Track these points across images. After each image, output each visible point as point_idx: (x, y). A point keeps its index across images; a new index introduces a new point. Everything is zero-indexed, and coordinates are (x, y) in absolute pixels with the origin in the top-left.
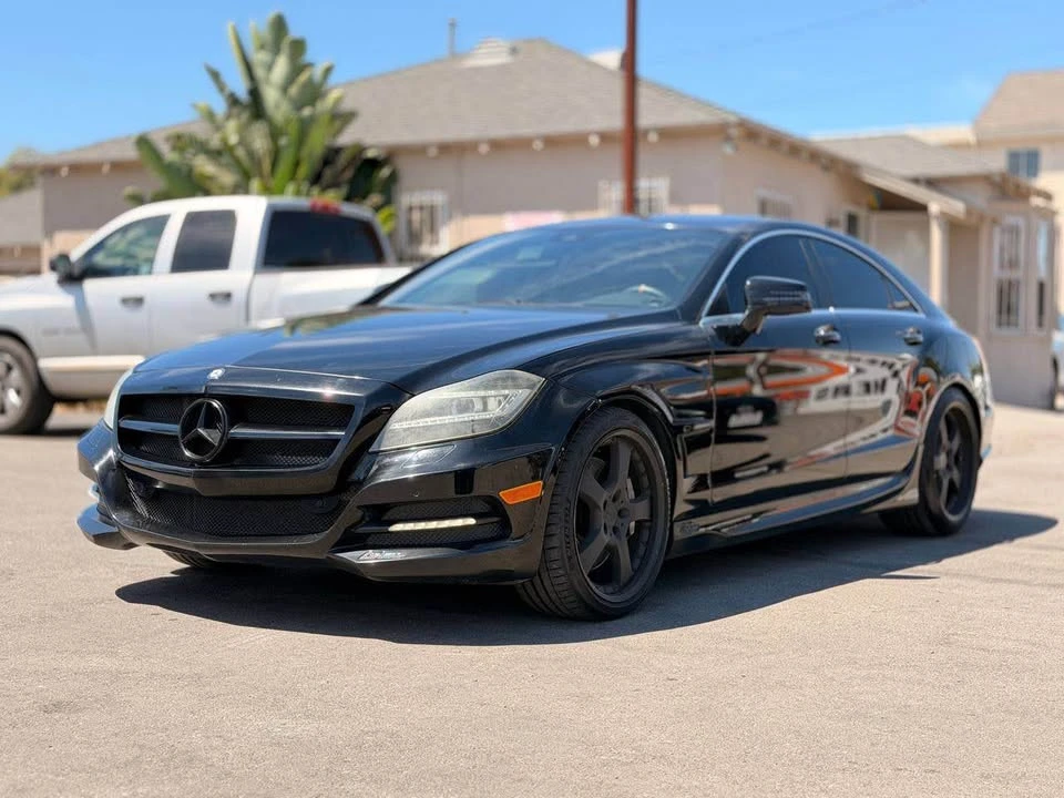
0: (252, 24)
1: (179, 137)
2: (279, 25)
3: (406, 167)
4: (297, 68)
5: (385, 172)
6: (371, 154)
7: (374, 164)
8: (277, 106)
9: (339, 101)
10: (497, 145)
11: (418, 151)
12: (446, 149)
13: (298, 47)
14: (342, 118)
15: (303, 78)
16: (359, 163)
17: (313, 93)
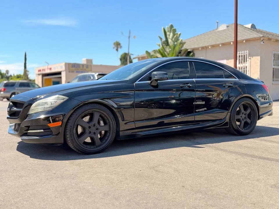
0: (167, 27)
1: (154, 50)
2: (172, 26)
3: (195, 52)
4: (174, 35)
5: (192, 54)
6: (189, 50)
7: (190, 52)
8: (171, 43)
9: (182, 40)
10: (213, 46)
11: (198, 49)
12: (203, 48)
13: (175, 31)
14: (182, 44)
15: (175, 36)
16: (187, 52)
17: (177, 39)
